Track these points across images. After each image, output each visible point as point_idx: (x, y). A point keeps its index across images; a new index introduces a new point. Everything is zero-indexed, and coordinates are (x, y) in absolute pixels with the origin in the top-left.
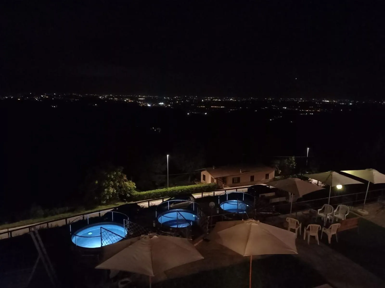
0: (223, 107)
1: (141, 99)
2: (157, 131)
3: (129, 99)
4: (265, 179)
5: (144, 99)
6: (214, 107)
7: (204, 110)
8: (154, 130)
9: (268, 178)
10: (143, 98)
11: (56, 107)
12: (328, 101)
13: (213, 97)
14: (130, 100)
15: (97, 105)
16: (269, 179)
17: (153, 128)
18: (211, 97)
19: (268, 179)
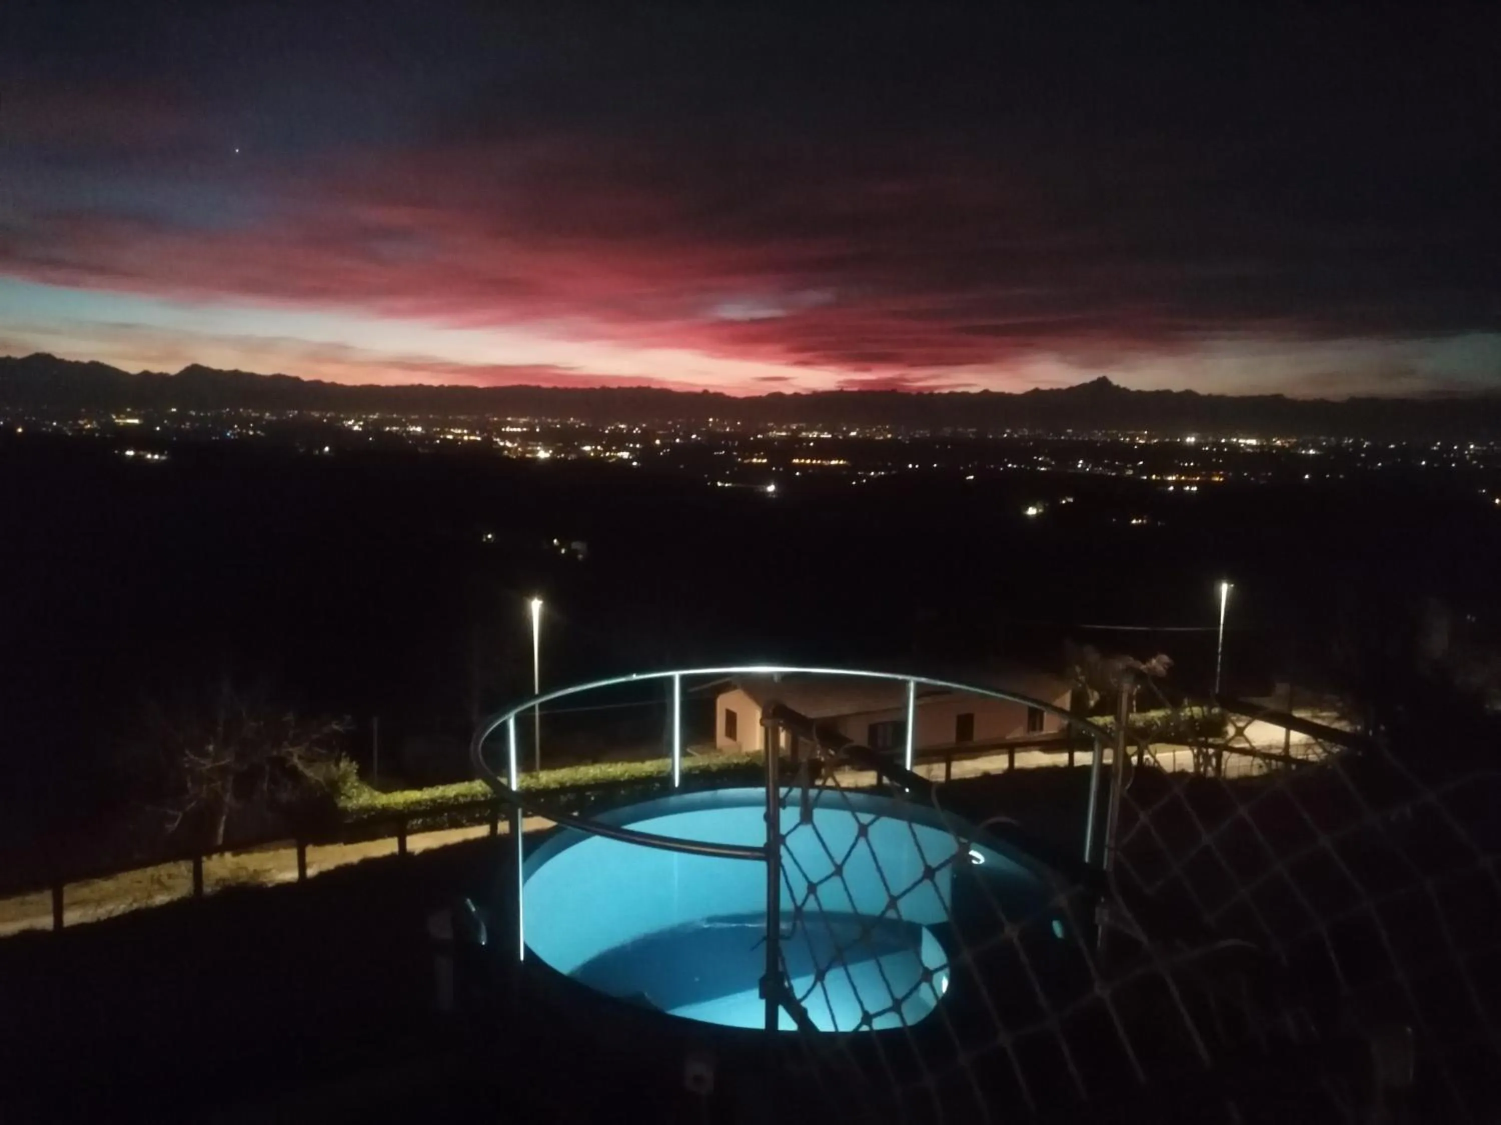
0: (841, 462)
1: (512, 430)
2: (572, 553)
3: (465, 431)
4: (1028, 731)
5: (525, 429)
6: (803, 461)
7: (764, 474)
8: (558, 548)
9: (1038, 726)
10: (522, 426)
11: (164, 458)
12: (1253, 442)
13: (801, 425)
14: (468, 435)
15: (330, 451)
16: (1044, 733)
17: (555, 541)
18: (794, 422)
19: (1041, 729)
